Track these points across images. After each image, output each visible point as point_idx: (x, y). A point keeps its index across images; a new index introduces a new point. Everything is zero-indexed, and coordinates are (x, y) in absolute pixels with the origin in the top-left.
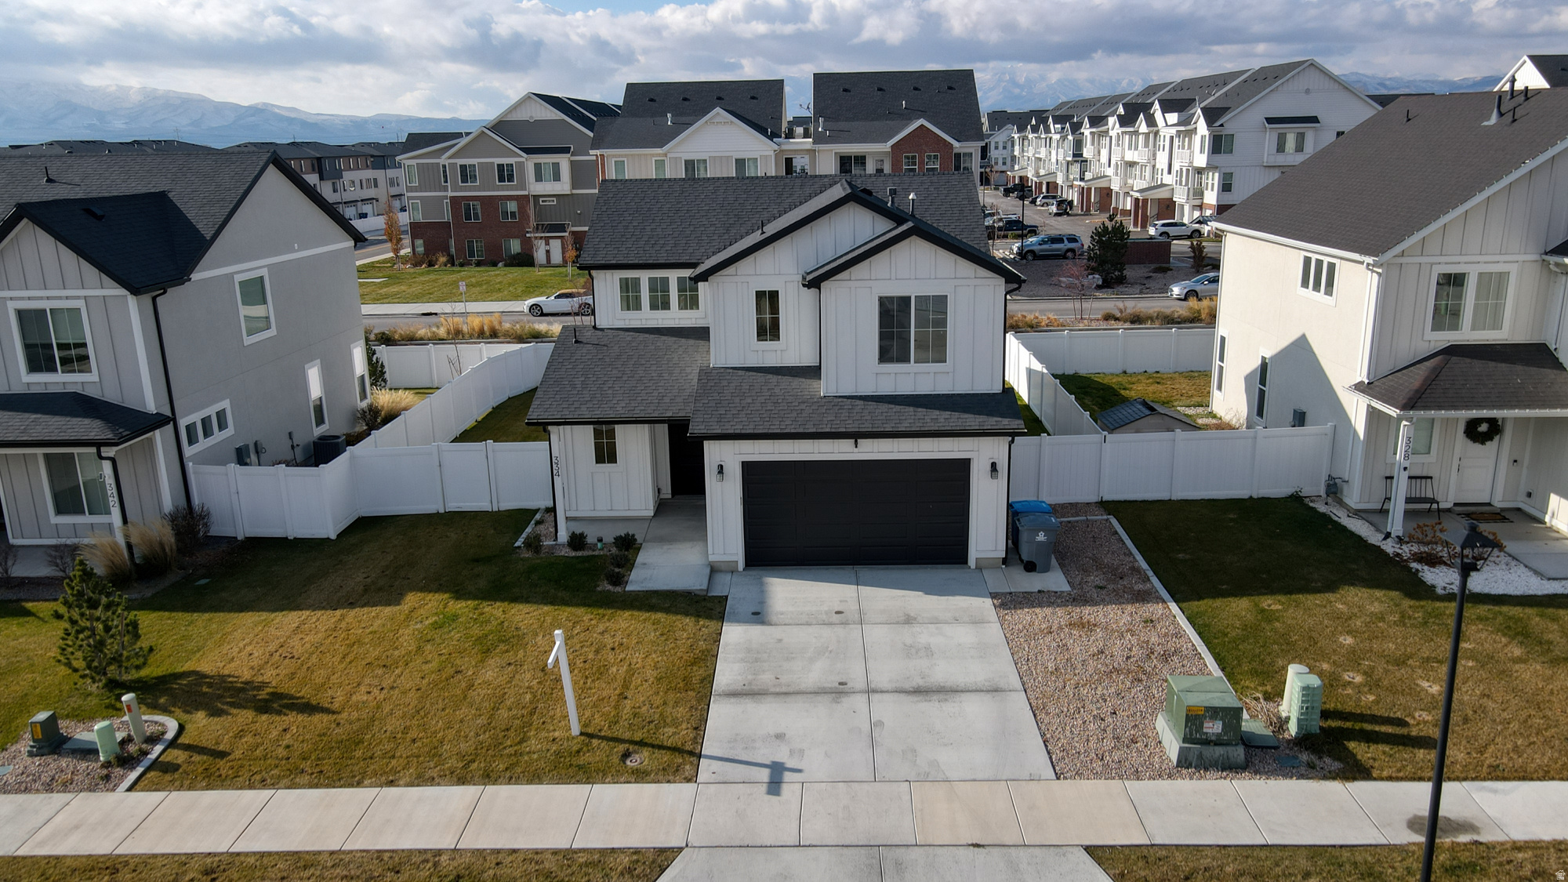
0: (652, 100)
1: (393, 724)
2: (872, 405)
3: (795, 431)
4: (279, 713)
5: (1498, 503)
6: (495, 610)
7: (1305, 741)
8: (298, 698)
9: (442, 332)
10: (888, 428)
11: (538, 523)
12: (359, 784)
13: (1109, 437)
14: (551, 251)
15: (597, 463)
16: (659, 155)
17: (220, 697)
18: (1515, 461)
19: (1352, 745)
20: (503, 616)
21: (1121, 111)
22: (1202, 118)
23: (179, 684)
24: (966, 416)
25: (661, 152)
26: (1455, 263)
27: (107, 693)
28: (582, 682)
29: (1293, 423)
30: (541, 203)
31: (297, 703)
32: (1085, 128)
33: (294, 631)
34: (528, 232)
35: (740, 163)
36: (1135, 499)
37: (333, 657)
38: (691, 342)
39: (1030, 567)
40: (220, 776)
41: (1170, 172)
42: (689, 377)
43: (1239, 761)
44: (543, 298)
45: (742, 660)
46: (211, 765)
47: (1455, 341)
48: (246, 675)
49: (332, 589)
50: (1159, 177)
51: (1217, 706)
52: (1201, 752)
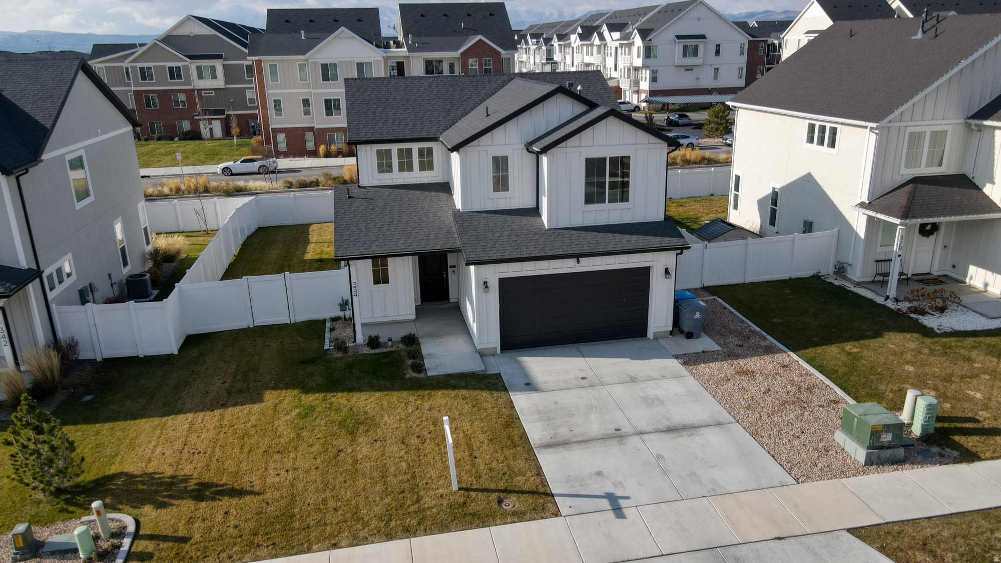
0: (287, 21)
1: (312, 498)
2: (583, 233)
3: (539, 255)
4: (214, 499)
5: (936, 272)
6: (340, 399)
7: (927, 438)
8: (222, 485)
9: (166, 190)
10: (601, 249)
11: (332, 330)
12: (309, 550)
13: (710, 245)
14: (213, 128)
15: (374, 284)
16: (301, 60)
17: (157, 492)
18: (945, 247)
19: (956, 438)
20: (349, 404)
21: (579, 30)
22: (638, 35)
23: (115, 485)
24: (648, 237)
25: (304, 58)
26: (918, 126)
27: (55, 499)
28: (437, 448)
29: (804, 229)
30: (203, 95)
31: (225, 490)
32: (554, 42)
33: (188, 431)
34: (195, 115)
35: (360, 66)
36: (723, 284)
37: (233, 449)
38: (433, 194)
39: (689, 336)
40: (192, 558)
41: (616, 70)
42: (442, 219)
43: (901, 457)
44: (232, 163)
45: (539, 420)
46: (178, 549)
47: (917, 174)
48: (169, 472)
49: (200, 395)
50: (609, 73)
51: (890, 423)
52: (879, 455)
